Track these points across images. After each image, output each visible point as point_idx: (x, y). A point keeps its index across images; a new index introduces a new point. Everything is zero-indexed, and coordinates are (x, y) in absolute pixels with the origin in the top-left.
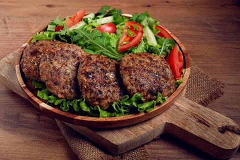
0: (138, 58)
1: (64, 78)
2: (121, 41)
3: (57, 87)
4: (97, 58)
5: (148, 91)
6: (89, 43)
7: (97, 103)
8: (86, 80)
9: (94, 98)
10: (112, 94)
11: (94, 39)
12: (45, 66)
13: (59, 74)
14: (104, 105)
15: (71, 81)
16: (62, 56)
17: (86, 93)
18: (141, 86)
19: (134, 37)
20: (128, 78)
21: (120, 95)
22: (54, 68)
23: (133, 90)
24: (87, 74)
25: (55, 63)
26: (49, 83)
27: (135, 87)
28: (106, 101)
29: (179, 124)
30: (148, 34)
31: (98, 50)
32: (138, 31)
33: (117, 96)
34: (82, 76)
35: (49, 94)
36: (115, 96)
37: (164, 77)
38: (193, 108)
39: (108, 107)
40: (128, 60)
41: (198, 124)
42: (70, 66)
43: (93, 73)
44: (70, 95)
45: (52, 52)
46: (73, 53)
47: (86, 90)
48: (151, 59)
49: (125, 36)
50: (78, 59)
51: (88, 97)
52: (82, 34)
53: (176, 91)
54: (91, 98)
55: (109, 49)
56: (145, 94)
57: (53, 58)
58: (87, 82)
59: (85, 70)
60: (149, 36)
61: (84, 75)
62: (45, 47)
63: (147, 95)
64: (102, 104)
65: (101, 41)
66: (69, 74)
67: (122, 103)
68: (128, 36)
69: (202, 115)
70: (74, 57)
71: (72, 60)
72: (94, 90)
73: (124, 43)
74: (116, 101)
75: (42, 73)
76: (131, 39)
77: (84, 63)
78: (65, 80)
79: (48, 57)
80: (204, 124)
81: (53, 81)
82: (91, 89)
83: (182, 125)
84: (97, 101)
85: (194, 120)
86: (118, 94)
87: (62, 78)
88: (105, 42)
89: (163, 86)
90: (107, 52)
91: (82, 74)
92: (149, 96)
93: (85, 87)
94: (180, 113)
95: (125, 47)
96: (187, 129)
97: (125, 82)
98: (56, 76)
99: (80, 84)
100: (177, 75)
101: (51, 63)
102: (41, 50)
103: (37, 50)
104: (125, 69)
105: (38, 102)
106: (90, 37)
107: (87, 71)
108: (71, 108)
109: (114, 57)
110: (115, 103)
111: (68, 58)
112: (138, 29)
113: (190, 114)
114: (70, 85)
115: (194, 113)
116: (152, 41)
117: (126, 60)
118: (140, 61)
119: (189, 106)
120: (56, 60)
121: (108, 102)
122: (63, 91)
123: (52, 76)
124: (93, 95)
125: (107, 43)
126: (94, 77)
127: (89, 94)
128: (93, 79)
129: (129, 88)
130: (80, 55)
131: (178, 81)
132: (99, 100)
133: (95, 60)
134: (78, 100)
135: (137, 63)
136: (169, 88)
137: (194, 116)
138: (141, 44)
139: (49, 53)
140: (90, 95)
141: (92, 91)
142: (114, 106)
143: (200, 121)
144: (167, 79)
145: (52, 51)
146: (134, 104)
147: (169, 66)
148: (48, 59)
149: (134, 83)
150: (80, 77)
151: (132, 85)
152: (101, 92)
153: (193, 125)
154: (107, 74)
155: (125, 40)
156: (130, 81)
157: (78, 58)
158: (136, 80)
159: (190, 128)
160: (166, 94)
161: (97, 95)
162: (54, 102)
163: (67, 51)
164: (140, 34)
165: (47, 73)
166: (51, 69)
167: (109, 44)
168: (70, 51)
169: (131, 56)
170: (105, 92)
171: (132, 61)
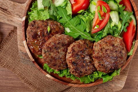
0: (105, 46)
1: (58, 61)
4: (78, 48)
5: (109, 70)
8: (72, 67)
10: (88, 71)
22: (52, 57)
29: (17, 4)
33: (91, 71)
37: (120, 58)
38: (11, 19)
40: (98, 50)
41: (6, 8)
43: (76, 61)
48: (113, 46)
61: (71, 64)
69: (5, 15)
73: (96, 27)
80: (3, 9)
81: (52, 64)
83: (16, 4)
85: (9, 10)
89: (119, 64)
93: (72, 71)
94: (18, 13)
96: (12, 3)
97: (96, 67)
101: (50, 55)
103: (36, 33)
104: (96, 58)
107: (73, 61)
111: (59, 48)
113: (12, 14)
115: (10, 15)
119: (13, 20)
120: (52, 52)
122: (59, 68)
126: (77, 64)
133: (77, 51)
137: (9, 13)
143: (6, 10)
148: (47, 52)
152: (81, 72)
153: (9, 6)
154: (85, 59)
156: (99, 66)
158: (102, 65)
159: (11, 3)
161: (79, 74)
163: (58, 44)
168: (60, 43)
169: (100, 46)
170: (84, 71)
171: (101, 51)
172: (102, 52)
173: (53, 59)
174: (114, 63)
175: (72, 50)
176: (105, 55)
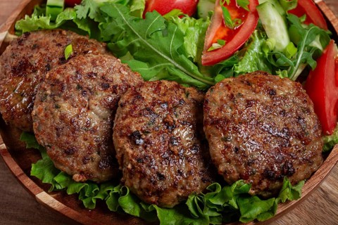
0: (244, 92)
1: (85, 140)
2: (209, 39)
3: (70, 159)
4: (154, 92)
5: (262, 174)
6: (138, 45)
7: (153, 199)
8: (131, 152)
9: (148, 189)
10: (186, 179)
11: (148, 37)
12: (42, 114)
13: (74, 130)
14: (168, 201)
15: (99, 145)
16: (79, 87)
17: (131, 178)
18: (248, 164)
19: (238, 30)
20: (220, 146)
21: (203, 180)
22: (63, 118)
23: (230, 173)
24: (132, 137)
25: (65, 106)
26: (54, 152)
27: (236, 166)
28: (173, 195)
30: (269, 21)
31: (158, 63)
32: (246, 13)
33: (196, 181)
34: (122, 141)
35: (55, 172)
36: (192, 184)
37: (299, 137)
39: (176, 203)
40: (222, 100)
42: (97, 108)
43: (146, 132)
44: (98, 174)
45: (58, 81)
46: (103, 77)
47: (130, 171)
48: (272, 93)
49: (217, 26)
50: (114, 92)
51: (136, 187)
52: (123, 21)
53: (324, 166)
54: (140, 189)
55: (182, 63)
56: (256, 181)
57: (60, 95)
58: (132, 155)
59: (128, 126)
60: (272, 25)
61: (126, 139)
62: (42, 51)
63: (260, 183)
64: (164, 200)
65: (163, 41)
66: (94, 130)
67: (205, 200)
68: (223, 25)
70: (105, 87)
71: (101, 95)
72: (148, 172)
73: (215, 46)
74: (195, 194)
75: (38, 129)
76: (231, 34)
77: (127, 109)
78: (87, 144)
79: (49, 92)
81: (61, 146)
82: (140, 172)
84: (153, 194)
86: (198, 178)
87: (80, 139)
88: (173, 44)
89: (297, 159)
90: (177, 68)
91: (122, 136)
92: (264, 183)
93: (130, 166)
95: (217, 55)
97: (214, 155)
98: (69, 136)
99: (119, 155)
100: (329, 124)
101: (57, 107)
102: (35, 61)
103: (27, 61)
104: (215, 123)
105: (33, 191)
106: (139, 31)
107: (134, 129)
108: (101, 204)
109: (193, 81)
110: (192, 198)
111: (92, 92)
112: (246, 9)
114: (99, 153)
116: (279, 37)
117: (218, 99)
118: (249, 103)
120: (66, 99)
121: (178, 196)
122: (84, 168)
123: (58, 135)
124: (145, 184)
125: (176, 47)
126: (147, 142)
127: (138, 181)
128: (145, 147)
129: (221, 168)
130: (117, 79)
131: (329, 139)
132: (159, 193)
133: (150, 99)
134: (116, 190)
135: (242, 106)
136: (308, 161)
138: (252, 44)
139: (52, 83)
140: (140, 182)
141: (143, 175)
142: (189, 204)
144: (307, 142)
145: (58, 76)
146: (233, 202)
147: (312, 109)
148: (48, 98)
149: (234, 159)
150: (119, 142)
151: (229, 161)
152: (162, 177)
154: (175, 132)
155: (216, 35)
156: (224, 153)
157: (115, 87)
158: (237, 150)
160: (301, 175)
161: (155, 183)
162: (67, 188)
163: (90, 75)
164: (250, 21)
165: (48, 130)
166: (58, 120)
167: (181, 50)
168: (96, 74)
169: (229, 90)
170: (172, 176)
171: (229, 103)
172: (234, 107)
173: (67, 124)
174: (278, 151)
175: (132, 95)
176: (245, 117)
